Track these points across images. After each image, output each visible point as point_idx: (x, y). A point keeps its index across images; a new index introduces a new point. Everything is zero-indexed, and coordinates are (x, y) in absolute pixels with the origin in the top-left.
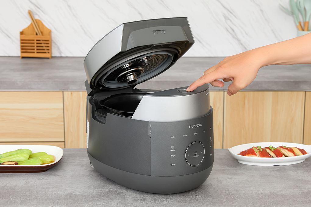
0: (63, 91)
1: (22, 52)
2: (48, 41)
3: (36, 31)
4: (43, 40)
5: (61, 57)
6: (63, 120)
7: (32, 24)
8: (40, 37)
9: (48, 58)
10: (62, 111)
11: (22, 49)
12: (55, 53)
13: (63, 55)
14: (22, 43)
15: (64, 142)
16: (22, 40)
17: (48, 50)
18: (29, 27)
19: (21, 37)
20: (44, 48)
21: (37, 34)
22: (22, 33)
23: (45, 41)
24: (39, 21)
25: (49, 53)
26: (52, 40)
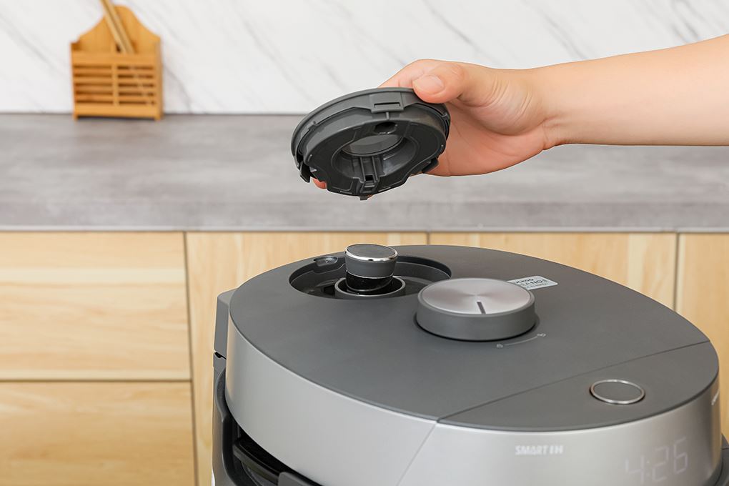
0: (185, 233)
1: (78, 102)
2: (150, 68)
3: (117, 38)
4: (137, 68)
5: (191, 115)
6: (185, 317)
7: (104, 20)
8: (126, 58)
9: (151, 119)
10: (183, 291)
11: (77, 93)
12: (173, 103)
13: (196, 109)
14: (76, 75)
15: (191, 381)
16: (76, 67)
17: (151, 94)
18: (96, 28)
19: (73, 58)
20: (141, 89)
21: (118, 49)
22: (76, 47)
23: (144, 68)
24: (125, 9)
25: (153, 103)
26: (161, 66)
